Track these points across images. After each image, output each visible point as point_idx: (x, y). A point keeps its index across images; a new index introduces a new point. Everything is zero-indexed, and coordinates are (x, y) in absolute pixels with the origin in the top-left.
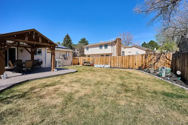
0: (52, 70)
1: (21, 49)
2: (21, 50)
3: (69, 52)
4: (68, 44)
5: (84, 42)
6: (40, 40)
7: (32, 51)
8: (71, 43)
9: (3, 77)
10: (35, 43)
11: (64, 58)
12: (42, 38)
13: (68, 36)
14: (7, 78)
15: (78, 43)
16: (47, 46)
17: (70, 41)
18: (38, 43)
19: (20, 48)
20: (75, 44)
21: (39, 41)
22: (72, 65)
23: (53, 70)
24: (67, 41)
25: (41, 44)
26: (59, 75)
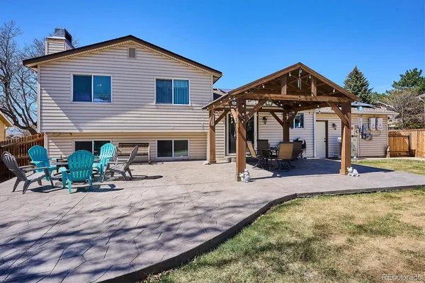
0: (342, 171)
1: (264, 115)
2: (264, 118)
3: (377, 117)
4: (356, 94)
5: (415, 83)
6: (314, 89)
7: (285, 118)
8: (365, 90)
9: (244, 177)
10: (303, 98)
11: (362, 134)
12: (317, 84)
13: (357, 72)
14: (250, 180)
15: (391, 88)
16: (331, 102)
17: (362, 85)
18: (308, 97)
19: (262, 115)
20: (380, 92)
21: (310, 93)
22: (388, 155)
23: (347, 172)
24: (355, 86)
25: (314, 100)
26: (374, 191)
